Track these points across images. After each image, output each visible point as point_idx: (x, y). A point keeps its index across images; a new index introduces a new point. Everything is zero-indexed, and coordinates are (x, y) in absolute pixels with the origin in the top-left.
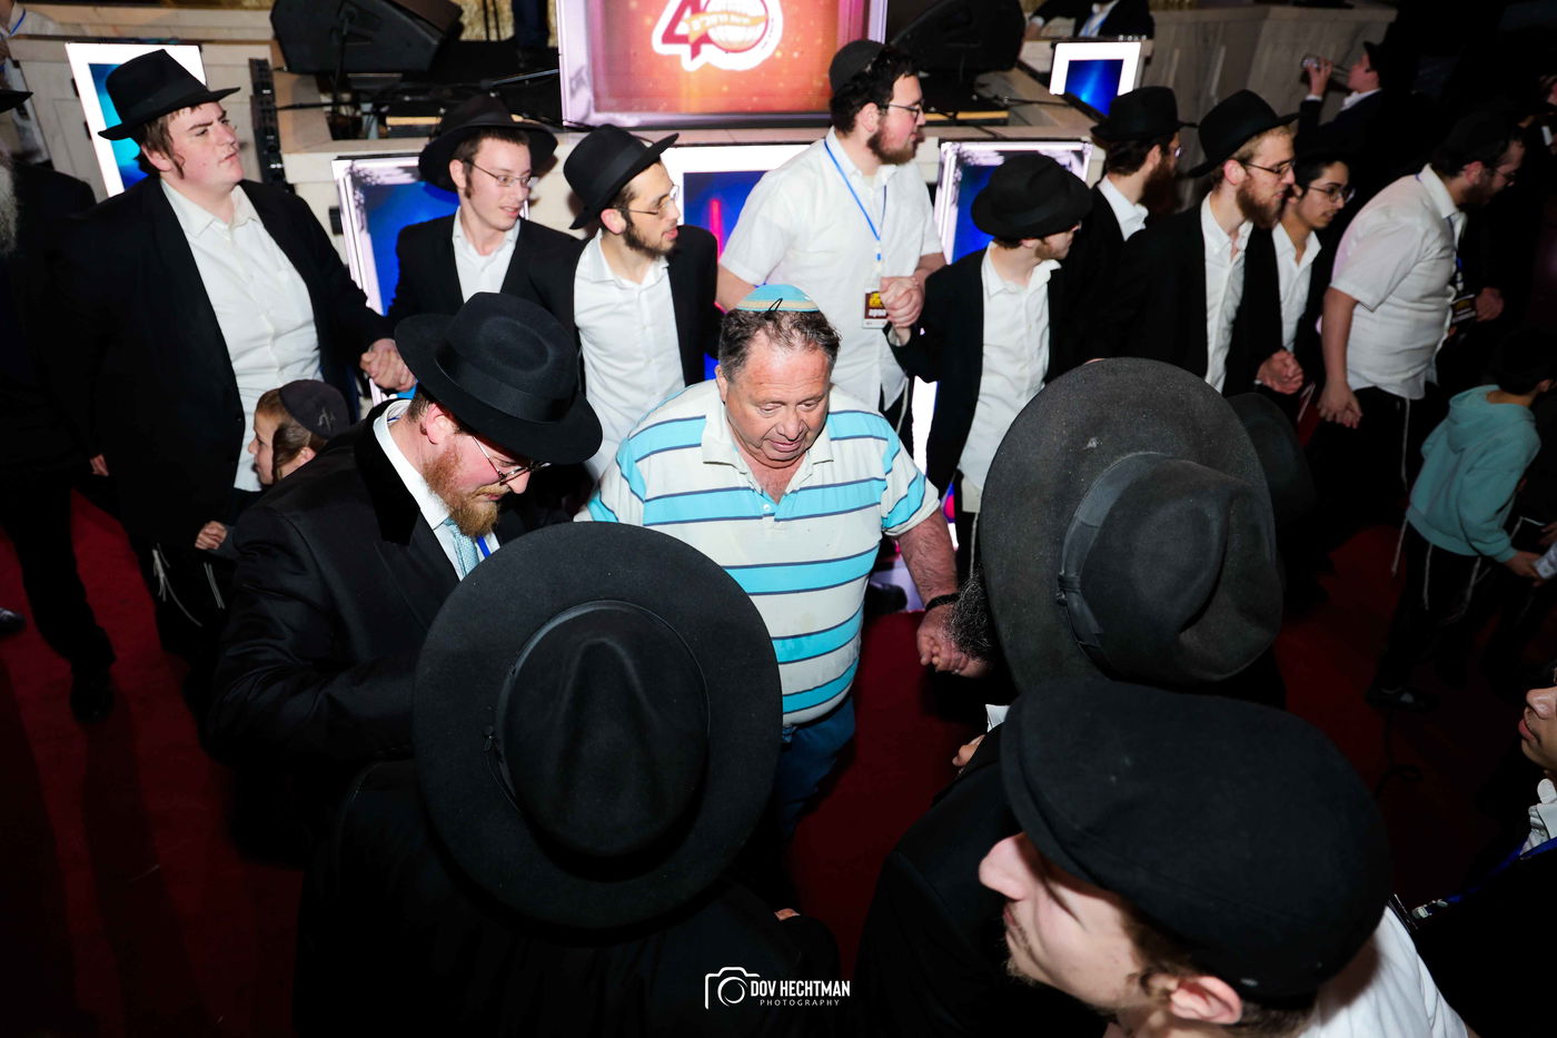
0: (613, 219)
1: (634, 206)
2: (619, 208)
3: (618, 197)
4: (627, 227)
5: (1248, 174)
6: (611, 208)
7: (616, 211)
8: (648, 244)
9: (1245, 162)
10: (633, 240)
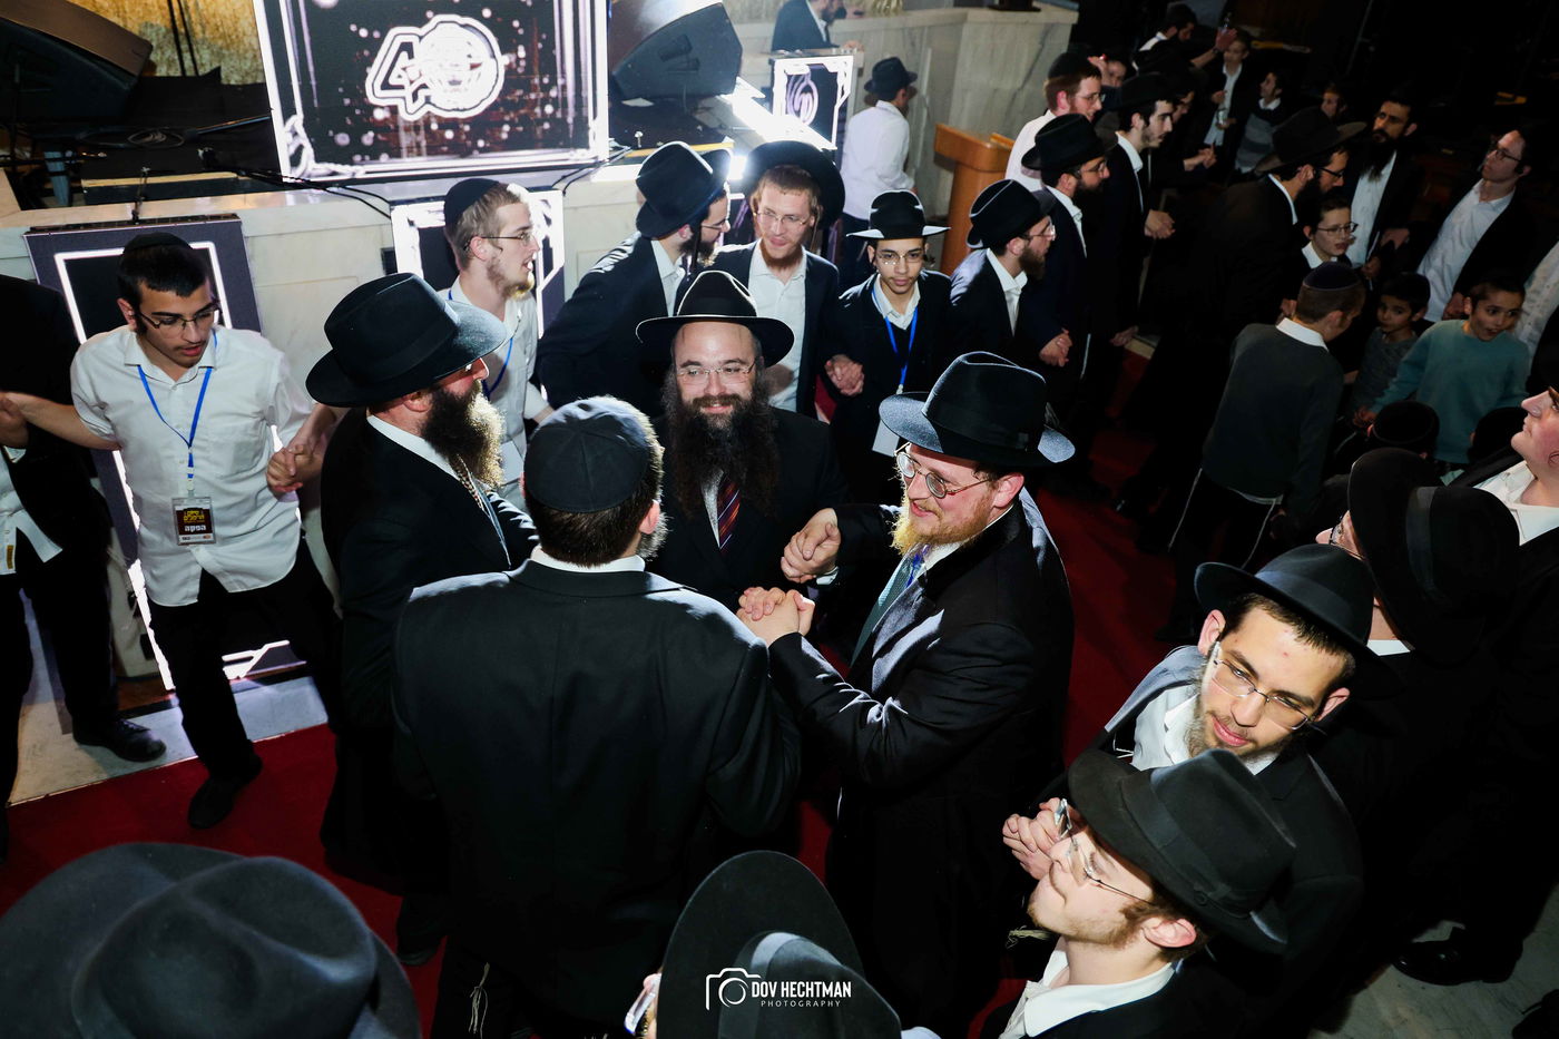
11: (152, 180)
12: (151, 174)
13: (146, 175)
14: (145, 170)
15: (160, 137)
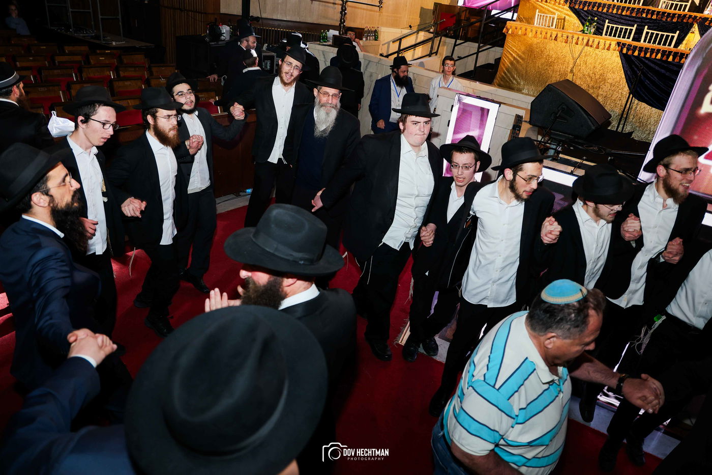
0: (509, 173)
1: (520, 173)
2: (513, 171)
3: (516, 167)
4: (513, 180)
5: (667, 172)
6: (511, 169)
7: (512, 171)
8: (517, 192)
9: (667, 166)
10: (513, 187)
11: (585, 162)
12: (586, 160)
13: (584, 160)
14: (584, 158)
15: (596, 148)
